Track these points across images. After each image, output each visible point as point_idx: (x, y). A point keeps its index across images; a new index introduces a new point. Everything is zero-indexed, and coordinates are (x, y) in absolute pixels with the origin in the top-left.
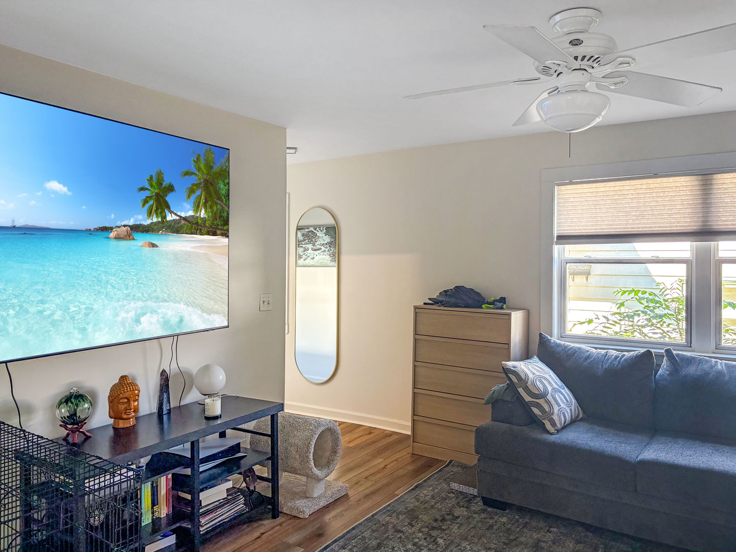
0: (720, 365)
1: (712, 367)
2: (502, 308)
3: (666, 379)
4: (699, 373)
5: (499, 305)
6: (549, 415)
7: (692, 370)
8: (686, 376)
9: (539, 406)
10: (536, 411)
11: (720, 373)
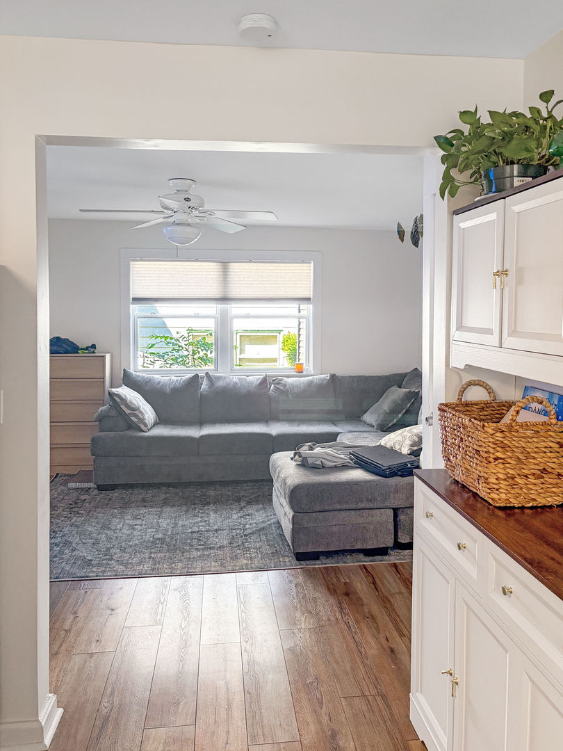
0: (235, 379)
1: (231, 380)
2: (94, 352)
3: (207, 391)
4: (224, 384)
5: (92, 350)
6: (142, 421)
7: (221, 383)
8: (218, 387)
9: (136, 416)
10: (134, 419)
11: (236, 383)
